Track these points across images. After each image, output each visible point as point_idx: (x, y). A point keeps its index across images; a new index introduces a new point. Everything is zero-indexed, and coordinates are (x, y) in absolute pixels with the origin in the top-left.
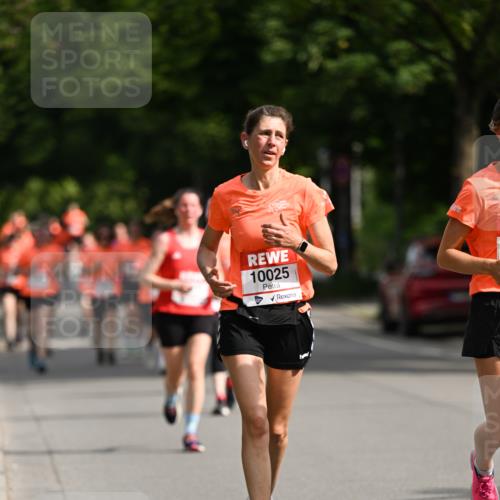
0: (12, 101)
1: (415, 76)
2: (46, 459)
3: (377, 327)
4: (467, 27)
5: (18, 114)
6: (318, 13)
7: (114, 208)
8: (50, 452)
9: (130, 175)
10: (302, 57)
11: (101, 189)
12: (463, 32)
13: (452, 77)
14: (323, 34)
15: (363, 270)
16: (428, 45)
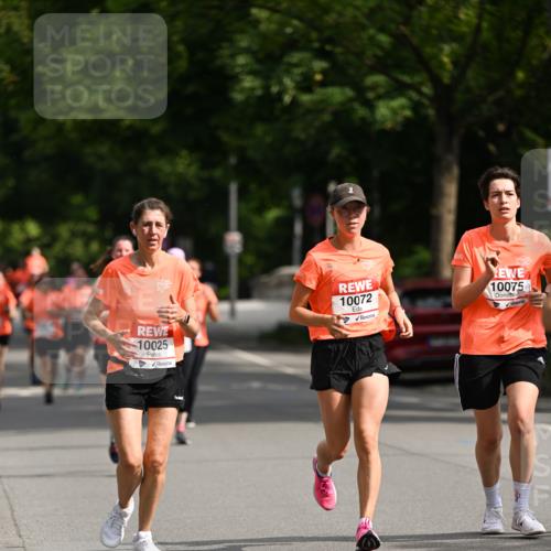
1: (394, 112)
4: (446, 59)
6: (292, 45)
7: (78, 249)
9: (92, 213)
10: (275, 89)
11: (64, 230)
12: (442, 65)
13: (431, 112)
16: (406, 79)
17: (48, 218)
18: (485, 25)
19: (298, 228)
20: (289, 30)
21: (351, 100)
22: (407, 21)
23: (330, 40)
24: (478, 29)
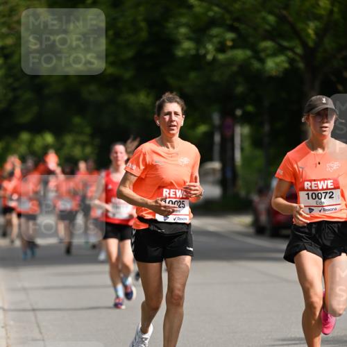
0: (10, 80)
1: (277, 64)
2: (31, 314)
3: (251, 230)
4: (311, 31)
5: (14, 90)
6: (213, 23)
7: (77, 151)
8: (34, 310)
9: (88, 130)
10: (202, 52)
11: (69, 139)
12: (308, 35)
13: (301, 65)
14: (216, 36)
15: (243, 193)
16: (286, 44)
17: (58, 132)
18: (336, 9)
19: (217, 138)
20: (211, 14)
21: (250, 58)
22: (286, 7)
23: (237, 19)
24: (331, 12)
